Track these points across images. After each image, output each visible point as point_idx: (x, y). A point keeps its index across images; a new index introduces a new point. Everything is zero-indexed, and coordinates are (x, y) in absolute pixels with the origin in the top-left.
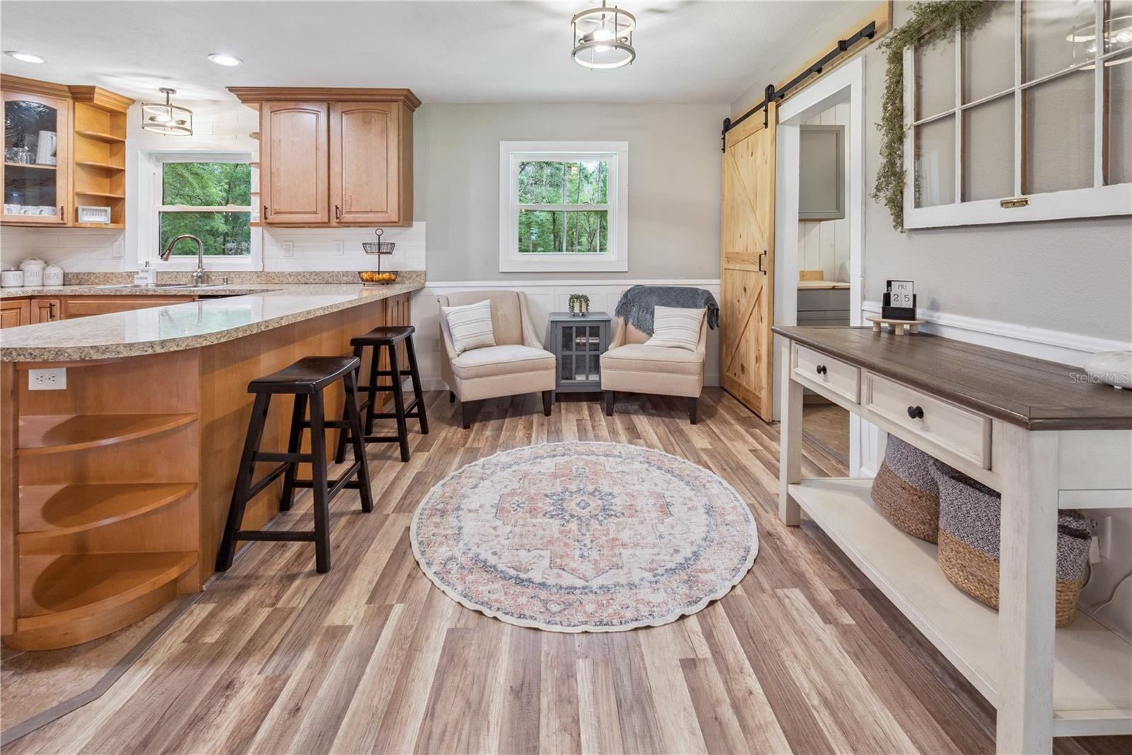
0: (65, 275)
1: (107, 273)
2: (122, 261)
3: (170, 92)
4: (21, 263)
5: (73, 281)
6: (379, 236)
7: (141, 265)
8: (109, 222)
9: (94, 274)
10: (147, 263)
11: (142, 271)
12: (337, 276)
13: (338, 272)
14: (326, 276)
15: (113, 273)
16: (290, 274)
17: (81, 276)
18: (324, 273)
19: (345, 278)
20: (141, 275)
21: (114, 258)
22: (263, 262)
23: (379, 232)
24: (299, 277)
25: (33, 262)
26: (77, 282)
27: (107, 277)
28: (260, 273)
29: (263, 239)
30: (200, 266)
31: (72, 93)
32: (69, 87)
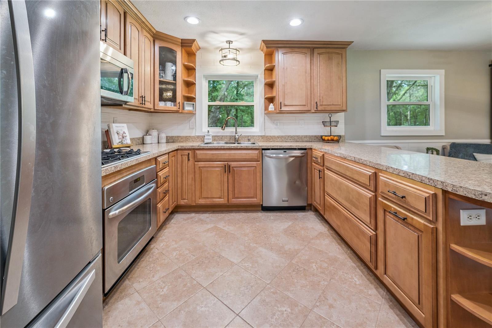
0: (167, 137)
1: (187, 136)
2: (194, 130)
3: (230, 42)
5: (170, 141)
6: (330, 117)
7: (206, 132)
9: (180, 137)
10: (208, 131)
11: (207, 135)
12: (301, 138)
13: (302, 136)
14: (296, 138)
15: (190, 136)
16: (278, 137)
17: (174, 138)
18: (295, 136)
19: (305, 139)
20: (207, 137)
21: (190, 128)
22: (265, 131)
23: (330, 115)
24: (283, 138)
25: (153, 130)
26: (172, 141)
27: (187, 139)
28: (263, 137)
29: (265, 119)
30: (236, 133)
31: (182, 43)
32: (182, 40)
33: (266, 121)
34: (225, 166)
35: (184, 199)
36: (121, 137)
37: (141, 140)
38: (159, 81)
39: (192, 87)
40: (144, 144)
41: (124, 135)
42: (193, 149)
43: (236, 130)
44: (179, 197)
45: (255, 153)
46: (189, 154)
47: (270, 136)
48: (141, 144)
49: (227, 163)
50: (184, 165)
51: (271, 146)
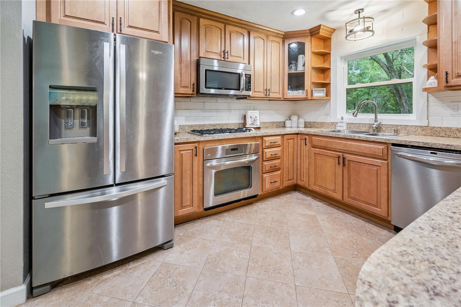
0: (305, 122)
1: (322, 123)
2: (329, 116)
3: (361, 11)
4: (290, 117)
5: (308, 126)
7: (339, 118)
8: (325, 96)
9: (316, 122)
10: (342, 118)
11: (340, 122)
15: (325, 123)
17: (311, 123)
20: (339, 124)
21: (325, 115)
25: (294, 116)
26: (310, 126)
27: (322, 125)
28: (425, 128)
29: (428, 101)
30: (376, 121)
31: (311, 33)
32: (310, 30)
33: (431, 103)
34: (339, 157)
35: (302, 181)
36: (253, 120)
37: (283, 124)
38: (288, 73)
39: (327, 72)
40: (285, 127)
41: (256, 119)
42: (311, 135)
43: (376, 117)
44: (299, 177)
45: (378, 149)
46: (306, 139)
47: (440, 128)
48: (283, 127)
49: (341, 154)
50: (302, 148)
51: (406, 141)
